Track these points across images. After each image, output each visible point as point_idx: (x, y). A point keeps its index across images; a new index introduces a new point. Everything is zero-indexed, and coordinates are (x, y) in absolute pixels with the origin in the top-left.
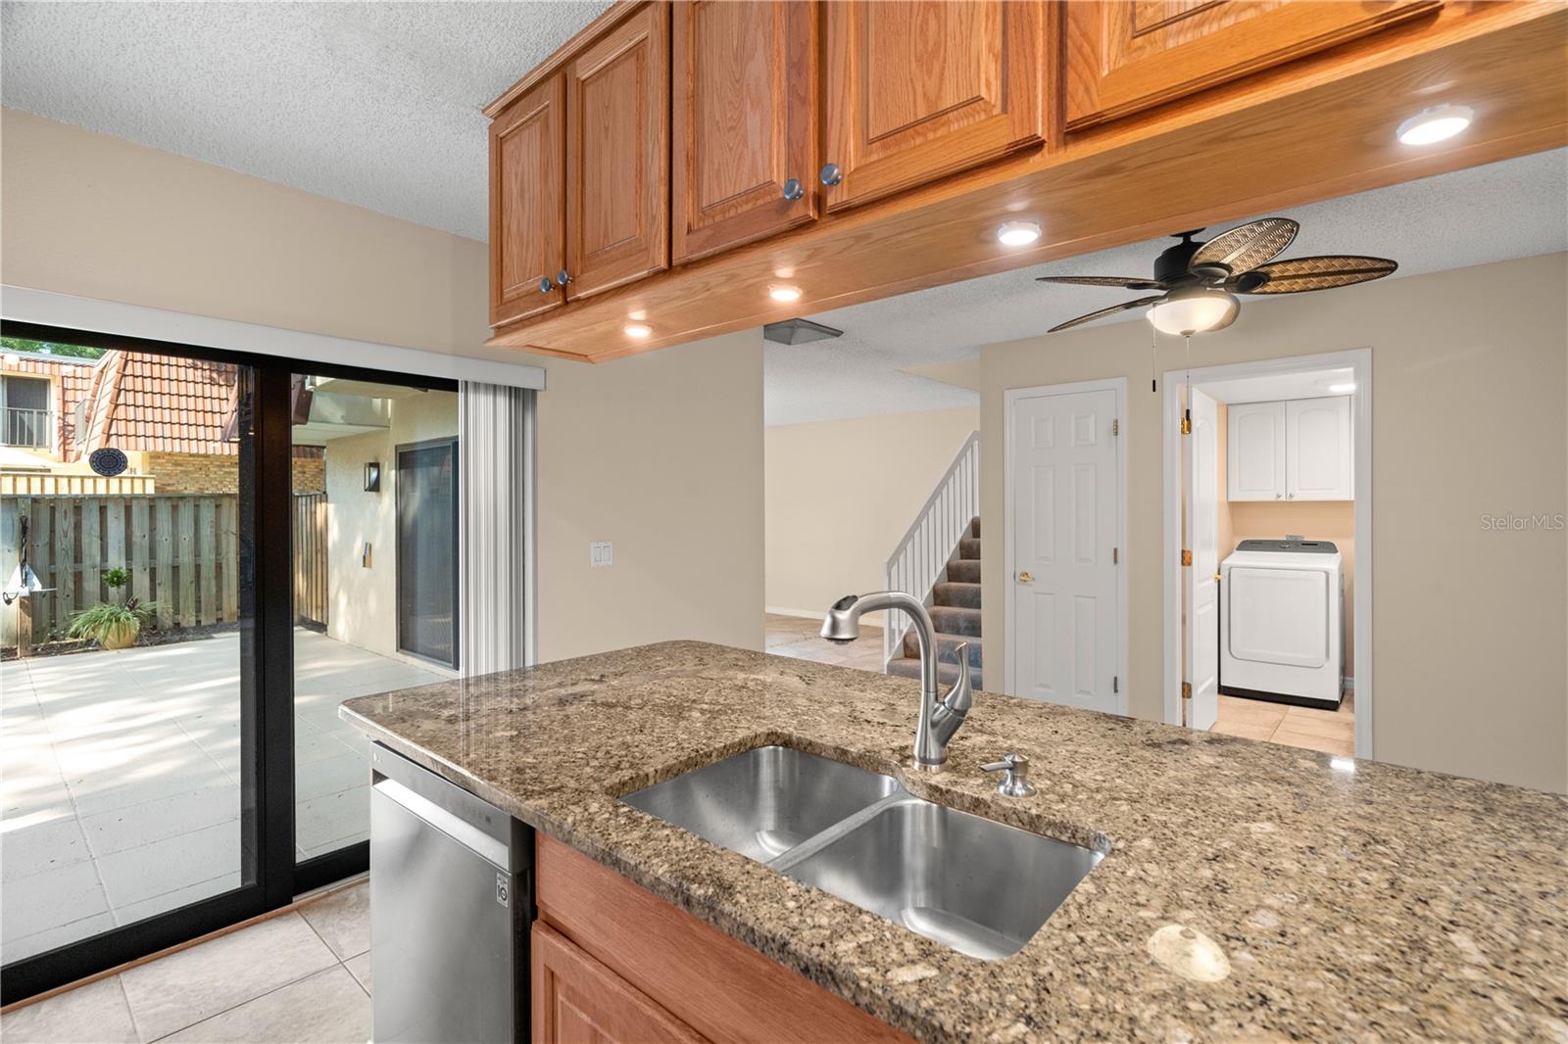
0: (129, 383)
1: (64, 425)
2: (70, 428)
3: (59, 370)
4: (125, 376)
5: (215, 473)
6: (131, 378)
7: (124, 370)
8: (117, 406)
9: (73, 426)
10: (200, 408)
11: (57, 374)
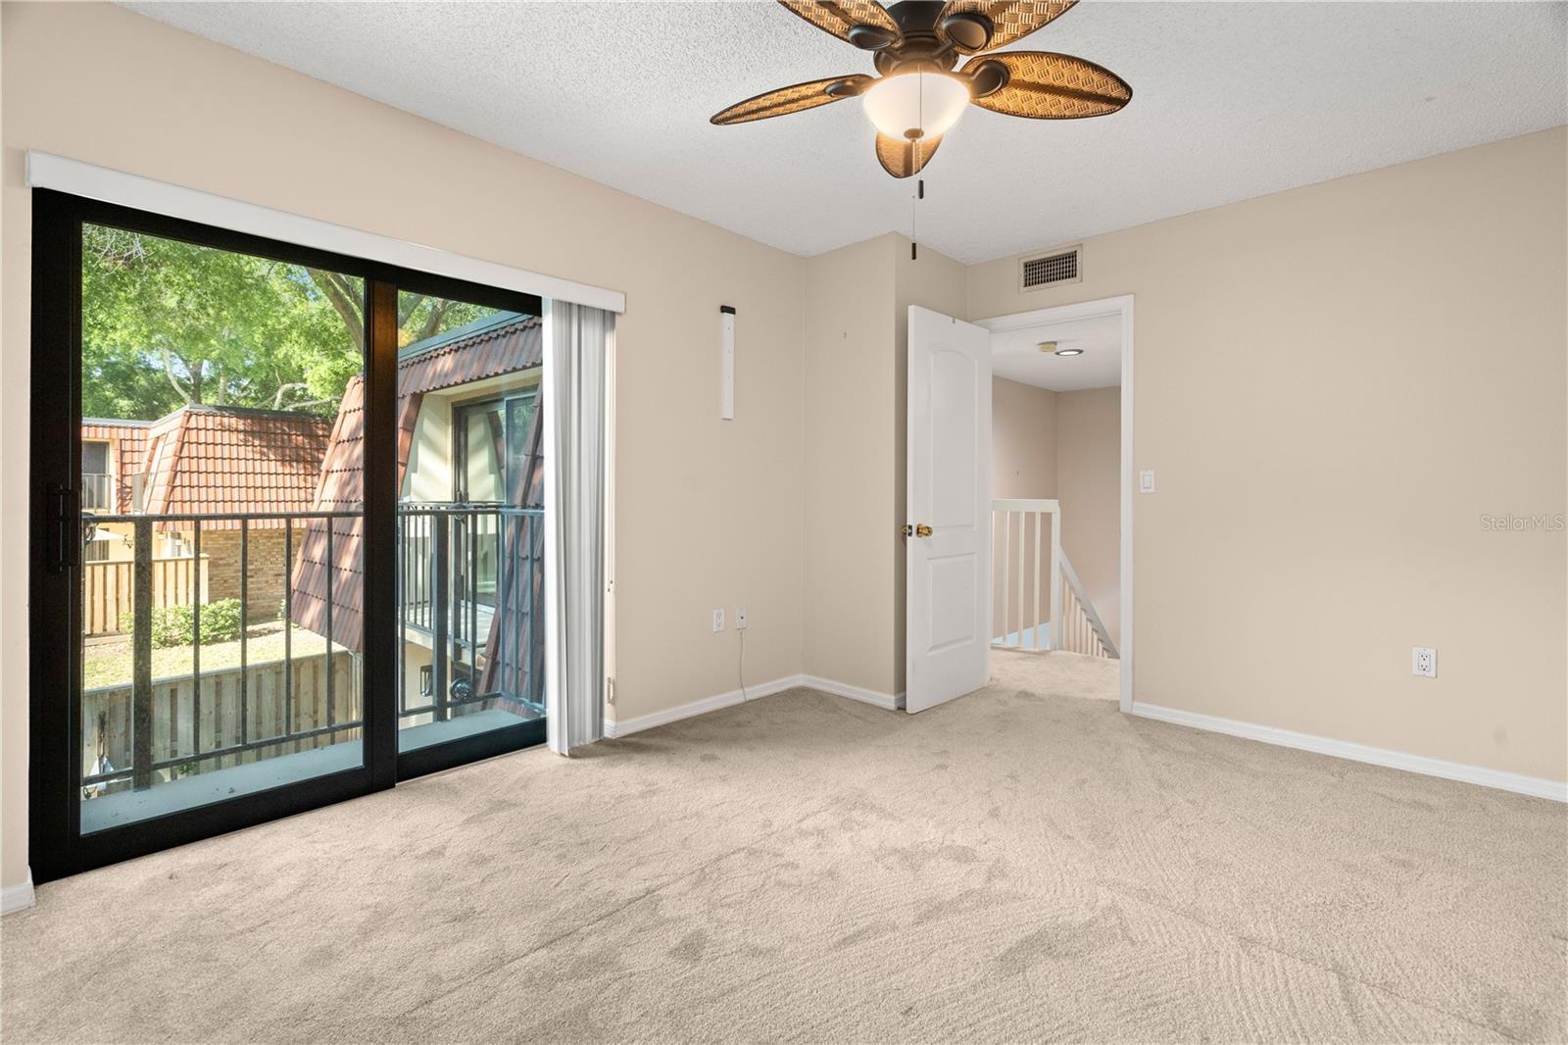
0: (185, 465)
1: (122, 487)
2: (128, 490)
3: (118, 433)
4: (182, 458)
5: (264, 544)
6: (187, 459)
7: (181, 452)
8: (174, 487)
9: (131, 488)
10: (251, 484)
11: (115, 437)
